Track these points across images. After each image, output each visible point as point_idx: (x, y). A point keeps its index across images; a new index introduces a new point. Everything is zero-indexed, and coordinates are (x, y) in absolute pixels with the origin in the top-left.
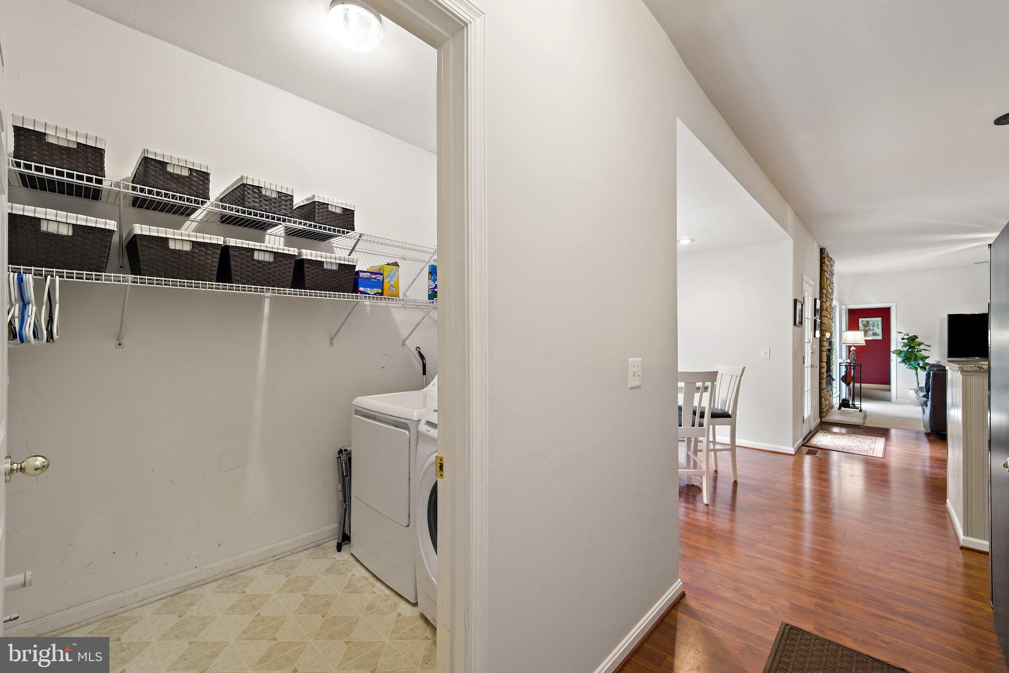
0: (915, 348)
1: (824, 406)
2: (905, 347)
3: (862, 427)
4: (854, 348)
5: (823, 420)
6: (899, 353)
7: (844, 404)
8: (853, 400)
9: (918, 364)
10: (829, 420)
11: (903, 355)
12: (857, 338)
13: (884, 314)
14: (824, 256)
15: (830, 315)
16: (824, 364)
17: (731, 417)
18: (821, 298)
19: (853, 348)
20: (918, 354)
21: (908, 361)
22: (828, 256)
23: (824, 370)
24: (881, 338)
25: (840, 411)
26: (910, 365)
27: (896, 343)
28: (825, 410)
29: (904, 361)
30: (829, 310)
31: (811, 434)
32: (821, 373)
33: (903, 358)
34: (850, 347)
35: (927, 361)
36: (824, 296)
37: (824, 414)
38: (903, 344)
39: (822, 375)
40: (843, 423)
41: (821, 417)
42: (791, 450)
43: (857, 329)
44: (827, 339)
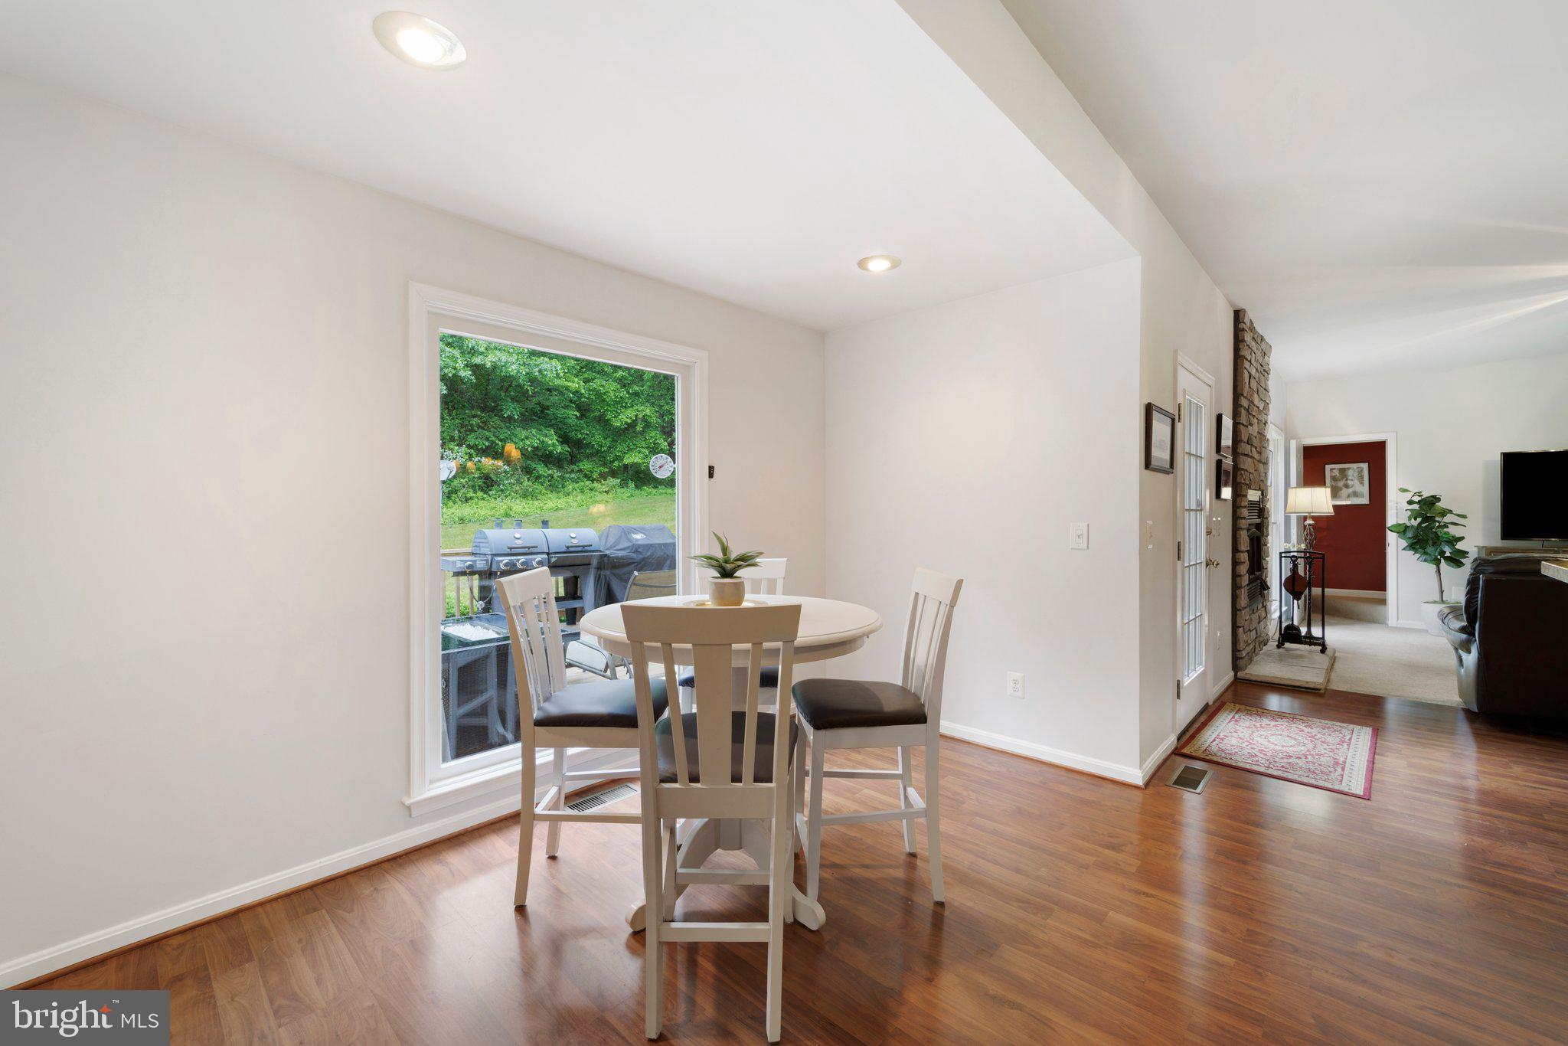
0: (1435, 521)
1: (1242, 645)
2: (1415, 519)
3: (1322, 692)
4: (1312, 522)
5: (1240, 674)
6: (1402, 530)
7: (1290, 635)
8: (1309, 626)
9: (1442, 553)
10: (1251, 675)
11: (1410, 534)
12: (1319, 500)
13: (1373, 454)
14: (1241, 326)
15: (1260, 453)
16: (1244, 557)
17: (925, 721)
18: (1236, 415)
19: (1310, 522)
20: (1441, 532)
21: (1421, 547)
22: (1252, 329)
23: (1243, 569)
24: (1367, 502)
25: (1281, 650)
26: (1425, 553)
27: (1397, 510)
28: (1244, 653)
29: (1412, 547)
30: (1256, 443)
31: (1207, 714)
32: (1235, 576)
33: (1411, 541)
34: (1305, 518)
35: (1460, 546)
36: (1243, 412)
37: (1241, 663)
38: (1409, 513)
39: (1238, 579)
40: (1282, 683)
41: (1236, 667)
42: (1137, 777)
43: (1321, 483)
44: (1252, 503)
